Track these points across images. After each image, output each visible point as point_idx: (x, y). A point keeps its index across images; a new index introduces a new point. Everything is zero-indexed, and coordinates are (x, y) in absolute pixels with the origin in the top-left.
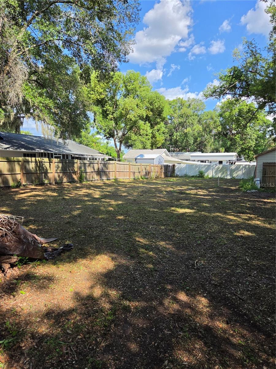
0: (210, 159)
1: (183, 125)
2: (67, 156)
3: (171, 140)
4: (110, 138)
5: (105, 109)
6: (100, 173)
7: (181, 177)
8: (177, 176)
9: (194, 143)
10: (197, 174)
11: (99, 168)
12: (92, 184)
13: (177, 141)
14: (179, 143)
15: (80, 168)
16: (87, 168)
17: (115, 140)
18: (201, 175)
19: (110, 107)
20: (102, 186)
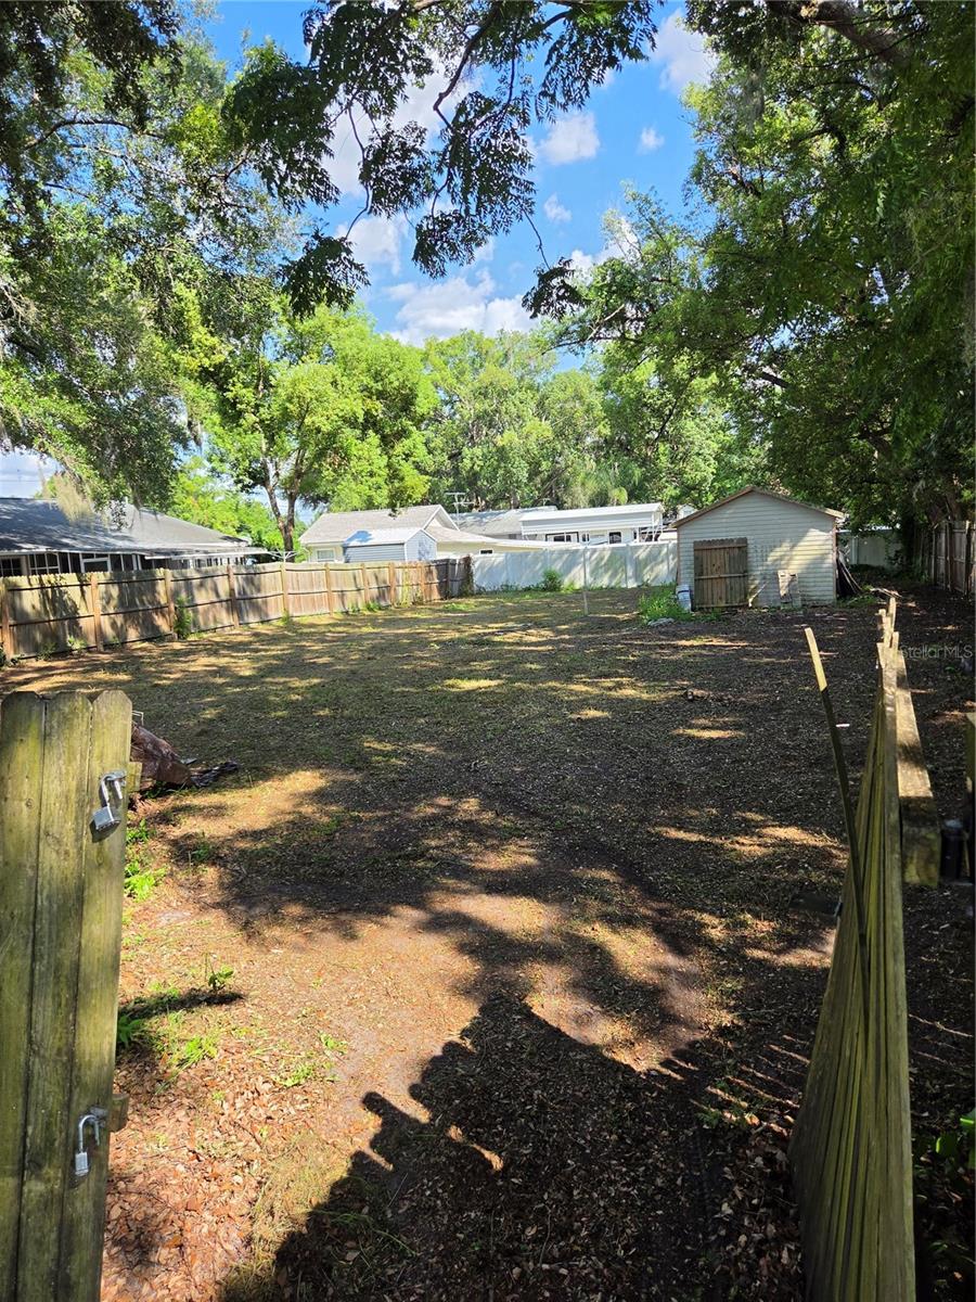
0: (582, 528)
1: (491, 421)
2: (128, 558)
3: (456, 471)
4: (254, 486)
5: (229, 395)
6: (236, 604)
7: (494, 593)
8: (480, 593)
9: (530, 479)
10: (540, 580)
11: (232, 590)
12: (218, 639)
13: (474, 477)
14: (482, 483)
15: (175, 594)
16: (196, 592)
17: (271, 494)
18: (551, 584)
19: (244, 391)
20: (251, 643)
